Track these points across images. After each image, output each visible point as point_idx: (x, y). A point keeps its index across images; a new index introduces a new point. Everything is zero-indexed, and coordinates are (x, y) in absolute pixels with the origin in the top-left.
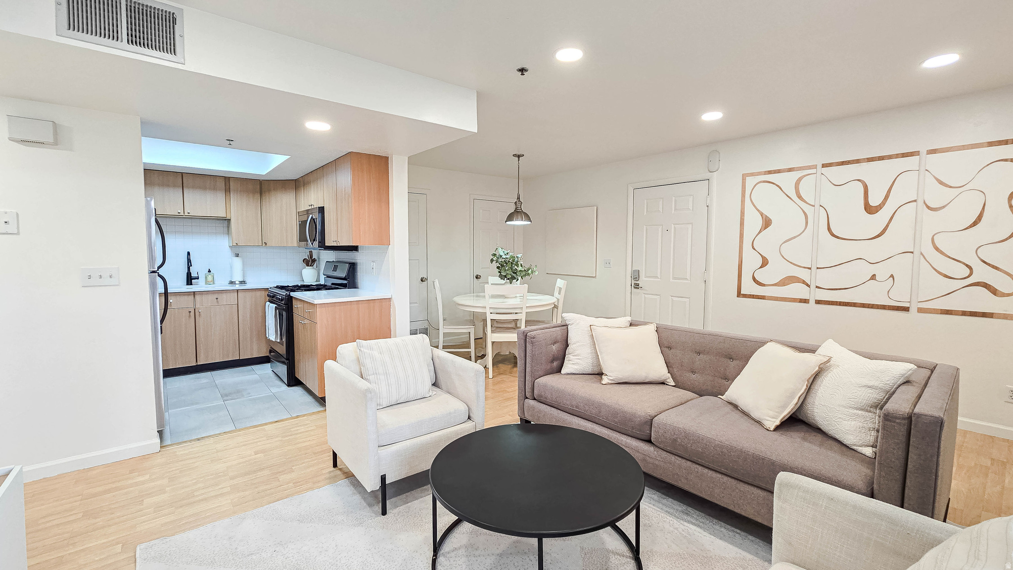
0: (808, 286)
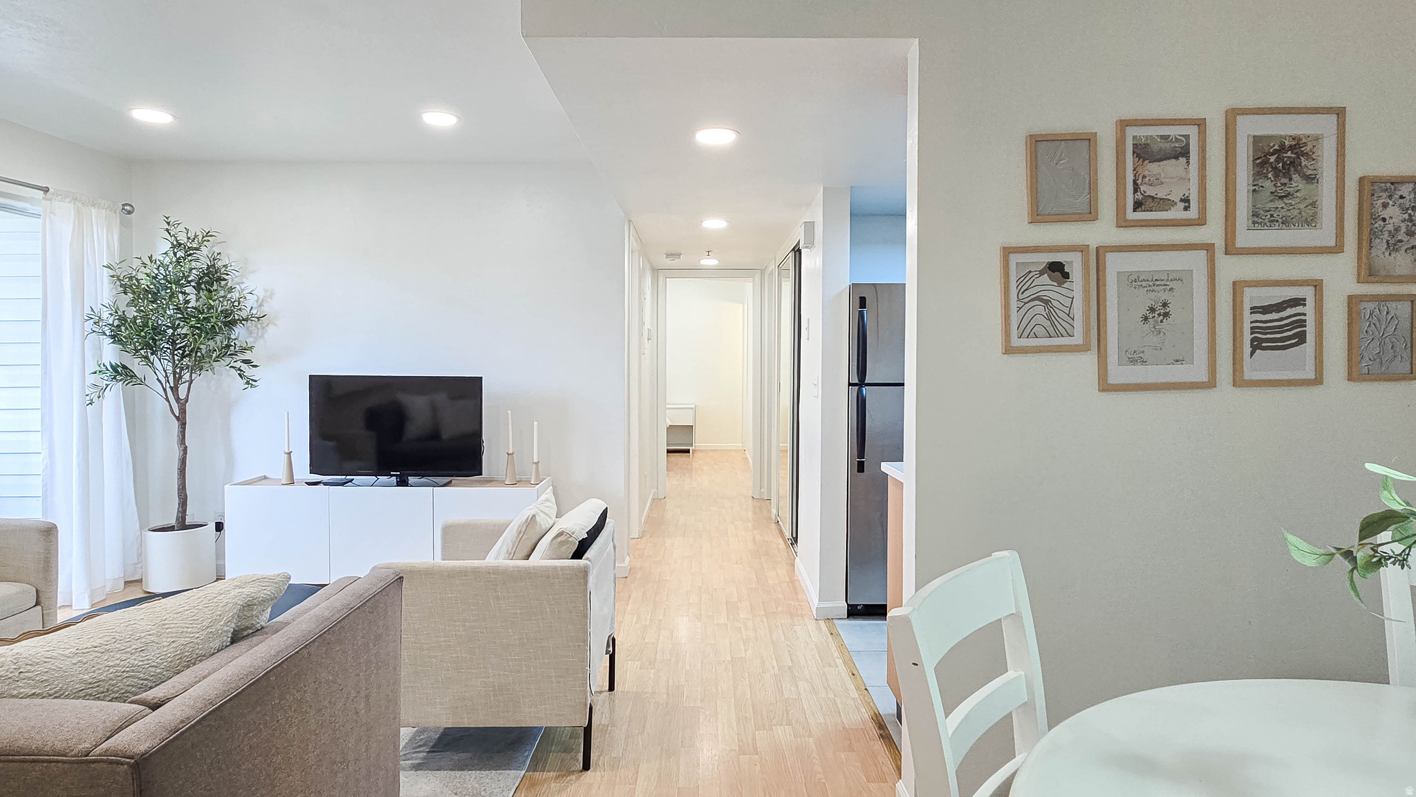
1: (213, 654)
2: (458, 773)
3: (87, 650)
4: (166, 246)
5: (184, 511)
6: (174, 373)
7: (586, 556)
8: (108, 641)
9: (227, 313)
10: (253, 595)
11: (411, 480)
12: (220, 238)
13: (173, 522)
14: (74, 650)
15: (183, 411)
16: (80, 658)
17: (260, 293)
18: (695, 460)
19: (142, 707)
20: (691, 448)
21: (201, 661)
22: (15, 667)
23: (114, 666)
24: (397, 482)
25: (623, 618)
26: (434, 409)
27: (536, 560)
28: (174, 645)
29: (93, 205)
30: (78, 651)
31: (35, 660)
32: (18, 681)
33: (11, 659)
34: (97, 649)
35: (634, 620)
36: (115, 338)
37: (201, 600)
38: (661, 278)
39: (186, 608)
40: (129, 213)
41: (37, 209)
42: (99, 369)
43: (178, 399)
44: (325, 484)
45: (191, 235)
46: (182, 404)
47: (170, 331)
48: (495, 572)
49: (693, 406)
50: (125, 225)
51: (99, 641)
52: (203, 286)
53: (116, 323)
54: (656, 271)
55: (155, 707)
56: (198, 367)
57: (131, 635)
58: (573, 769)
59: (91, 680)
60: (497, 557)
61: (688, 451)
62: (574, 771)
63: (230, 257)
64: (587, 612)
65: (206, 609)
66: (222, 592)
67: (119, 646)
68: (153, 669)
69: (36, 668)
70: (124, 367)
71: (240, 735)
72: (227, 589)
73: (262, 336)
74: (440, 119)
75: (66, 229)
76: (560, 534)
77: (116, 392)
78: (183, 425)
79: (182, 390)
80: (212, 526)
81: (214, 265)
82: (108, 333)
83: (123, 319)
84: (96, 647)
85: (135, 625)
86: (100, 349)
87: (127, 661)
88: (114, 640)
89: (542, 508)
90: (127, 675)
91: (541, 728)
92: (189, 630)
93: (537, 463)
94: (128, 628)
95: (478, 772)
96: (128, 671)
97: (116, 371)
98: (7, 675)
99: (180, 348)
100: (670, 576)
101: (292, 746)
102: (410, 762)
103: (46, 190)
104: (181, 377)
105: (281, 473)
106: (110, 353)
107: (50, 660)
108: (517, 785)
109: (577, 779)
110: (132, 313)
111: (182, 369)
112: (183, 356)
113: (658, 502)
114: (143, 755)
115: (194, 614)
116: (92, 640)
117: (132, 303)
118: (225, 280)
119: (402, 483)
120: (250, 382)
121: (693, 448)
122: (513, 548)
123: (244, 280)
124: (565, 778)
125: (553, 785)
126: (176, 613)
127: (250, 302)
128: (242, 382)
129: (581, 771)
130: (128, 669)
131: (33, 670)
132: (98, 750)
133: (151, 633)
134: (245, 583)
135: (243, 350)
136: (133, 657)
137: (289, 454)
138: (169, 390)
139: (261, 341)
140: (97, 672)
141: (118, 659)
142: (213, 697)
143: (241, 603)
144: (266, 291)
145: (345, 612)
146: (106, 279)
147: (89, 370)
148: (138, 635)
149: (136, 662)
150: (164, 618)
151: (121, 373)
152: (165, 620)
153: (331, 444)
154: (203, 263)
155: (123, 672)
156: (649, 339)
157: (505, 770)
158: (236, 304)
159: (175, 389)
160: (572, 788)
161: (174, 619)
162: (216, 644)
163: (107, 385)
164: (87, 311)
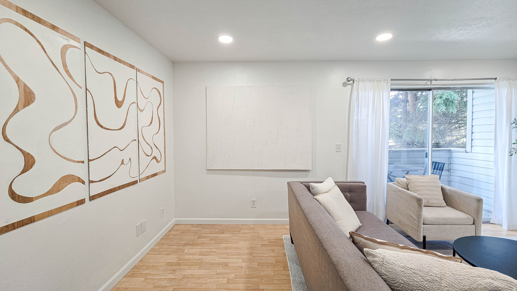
0: (83, 183)
3: (408, 268)
8: (417, 269)
10: (500, 288)
14: (403, 265)
16: (405, 270)
22: (382, 261)
23: (416, 281)
30: (404, 267)
31: (389, 262)
32: (382, 266)
33: (382, 257)
34: (412, 270)
37: (468, 274)
39: (458, 273)
41: (492, 86)
51: (414, 267)
57: (428, 272)
59: (406, 282)
65: (468, 280)
66: (480, 276)
67: (421, 274)
69: (388, 265)
72: (484, 276)
84: (412, 269)
85: (432, 268)
87: (423, 283)
88: (420, 270)
90: (421, 289)
92: (456, 286)
94: (428, 268)
96: (422, 288)
98: (379, 262)
103: (496, 79)
107: (394, 264)
115: (461, 279)
116: (412, 265)
126: (452, 273)
130: (422, 286)
131: (387, 265)
133: (438, 276)
134: (497, 279)
136: (426, 283)
140: (409, 280)
141: (419, 279)
143: (490, 289)
148: (431, 274)
149: (427, 286)
150: (446, 272)
152: (446, 273)
155: (420, 286)
161: (450, 275)
164: (513, 120)
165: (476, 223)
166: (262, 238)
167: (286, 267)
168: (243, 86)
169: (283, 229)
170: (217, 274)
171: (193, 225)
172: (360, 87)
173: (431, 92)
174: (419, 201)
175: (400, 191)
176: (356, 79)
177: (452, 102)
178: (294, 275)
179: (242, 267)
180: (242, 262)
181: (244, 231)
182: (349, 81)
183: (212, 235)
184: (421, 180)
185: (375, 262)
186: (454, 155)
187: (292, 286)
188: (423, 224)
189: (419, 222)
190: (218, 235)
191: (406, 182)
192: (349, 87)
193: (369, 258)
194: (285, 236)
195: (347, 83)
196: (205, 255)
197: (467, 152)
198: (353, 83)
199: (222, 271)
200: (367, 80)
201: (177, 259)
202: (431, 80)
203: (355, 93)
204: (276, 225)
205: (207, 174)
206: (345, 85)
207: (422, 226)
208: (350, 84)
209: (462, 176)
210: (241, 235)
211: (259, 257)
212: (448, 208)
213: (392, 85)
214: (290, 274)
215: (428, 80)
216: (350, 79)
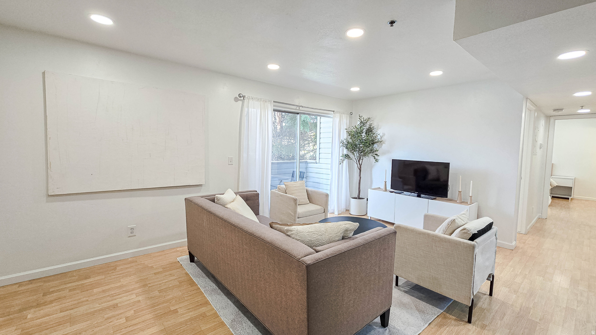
1: (337, 241)
2: (418, 300)
4: (359, 123)
5: (359, 194)
6: (359, 157)
7: (475, 240)
9: (372, 140)
10: (348, 227)
11: (422, 195)
12: (372, 119)
13: (357, 196)
14: (308, 231)
15: (360, 167)
17: (381, 134)
18: (572, 204)
19: (314, 251)
20: (570, 198)
21: (334, 242)
22: (297, 232)
24: (417, 195)
25: (506, 267)
26: (438, 171)
27: (454, 237)
28: (328, 236)
29: (344, 114)
31: (300, 231)
35: (511, 270)
36: (347, 148)
37: (336, 225)
38: (552, 120)
40: (352, 114)
41: (332, 116)
42: (342, 155)
43: (359, 164)
44: (395, 193)
45: (365, 119)
46: (360, 165)
47: (358, 146)
48: (436, 237)
49: (574, 178)
50: (351, 118)
51: (313, 230)
52: (367, 133)
53: (347, 143)
54: (548, 117)
55: (317, 252)
56: (365, 155)
58: (464, 320)
60: (439, 232)
61: (568, 199)
62: (463, 321)
63: (375, 125)
64: (473, 263)
67: (316, 233)
68: (323, 241)
70: (348, 155)
71: (335, 267)
72: (342, 224)
73: (381, 147)
74: (436, 73)
75: (337, 120)
76: (464, 229)
77: (346, 161)
78: (360, 171)
79: (361, 161)
80: (366, 199)
81: (370, 127)
82: (345, 146)
83: (348, 143)
85: (321, 228)
86: (343, 150)
88: (316, 231)
89: (460, 217)
91: (453, 300)
92: (332, 233)
93: (471, 197)
95: (425, 303)
97: (346, 156)
98: (295, 233)
99: (360, 150)
100: (538, 256)
101: (351, 274)
102: (403, 289)
103: (334, 111)
104: (360, 158)
105: (383, 187)
106: (345, 152)
108: (438, 315)
109: (464, 325)
110: (350, 141)
111: (361, 156)
112: (361, 152)
113: (541, 220)
114: (309, 264)
117: (351, 138)
118: (373, 131)
119: (419, 196)
120: (377, 160)
121: (572, 197)
122: (445, 229)
123: (378, 131)
124: (459, 321)
125: (453, 322)
126: (330, 228)
127: (379, 137)
128: (375, 160)
129: (467, 322)
130: (318, 239)
132: (301, 259)
133: (324, 231)
134: (347, 224)
135: (376, 151)
137: (386, 182)
138: (357, 161)
139: (381, 149)
141: (316, 236)
142: (329, 254)
143: (345, 229)
144: (383, 134)
145: (373, 239)
146: (345, 132)
147: (340, 156)
149: (320, 238)
151: (347, 156)
153: (401, 180)
154: (368, 126)
155: (315, 240)
156: (540, 148)
157: (435, 307)
158: (375, 138)
159: (359, 161)
160: (461, 327)
162: (337, 239)
163: (344, 160)
164: (341, 141)
165: (325, 211)
166: (152, 267)
167: (192, 283)
168: (113, 82)
169: (174, 252)
170: (106, 320)
171: (20, 284)
172: (250, 105)
173: (299, 115)
174: (295, 200)
175: (281, 195)
176: (246, 97)
177: (307, 123)
178: (203, 286)
179: (139, 301)
180: (137, 296)
181: (122, 267)
182: (240, 97)
183: (70, 285)
184: (295, 185)
185: (292, 234)
186: (310, 165)
187: (205, 295)
188: (298, 218)
189: (295, 216)
190: (81, 282)
191: (284, 188)
192: (240, 103)
193: (288, 234)
194: (179, 258)
195: (239, 99)
196: (72, 309)
197: (317, 163)
198: (244, 99)
199: (111, 314)
200: (256, 99)
201: (20, 331)
202: (299, 106)
203: (245, 109)
204: (163, 251)
205: (47, 202)
206: (236, 100)
207: (297, 219)
208: (241, 100)
209: (314, 182)
210: (119, 273)
211: (157, 285)
212: (310, 204)
213: (274, 106)
214: (200, 287)
215: (297, 106)
216: (241, 95)
